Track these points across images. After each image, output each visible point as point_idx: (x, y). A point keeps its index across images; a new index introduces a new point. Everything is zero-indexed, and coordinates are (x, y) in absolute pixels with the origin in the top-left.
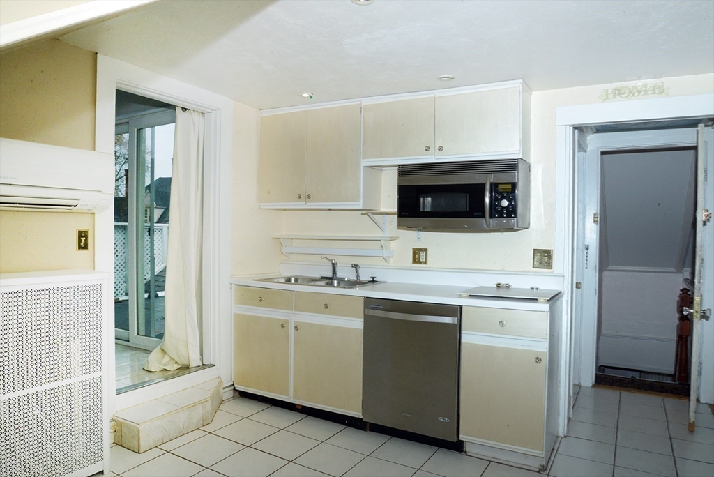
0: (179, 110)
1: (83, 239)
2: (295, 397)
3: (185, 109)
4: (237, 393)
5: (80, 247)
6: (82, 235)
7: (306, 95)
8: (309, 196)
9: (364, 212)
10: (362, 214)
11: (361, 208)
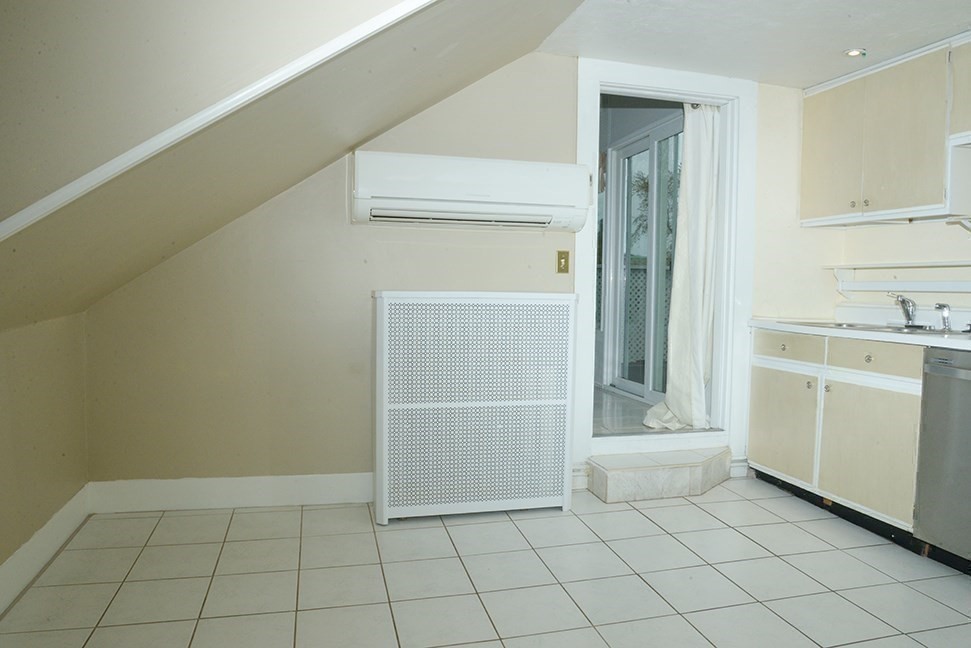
0: (687, 107)
1: (563, 261)
2: (820, 486)
3: (695, 106)
4: (753, 473)
5: (560, 270)
6: (563, 256)
7: (855, 53)
8: (866, 203)
9: (953, 219)
10: (948, 223)
11: (947, 213)
